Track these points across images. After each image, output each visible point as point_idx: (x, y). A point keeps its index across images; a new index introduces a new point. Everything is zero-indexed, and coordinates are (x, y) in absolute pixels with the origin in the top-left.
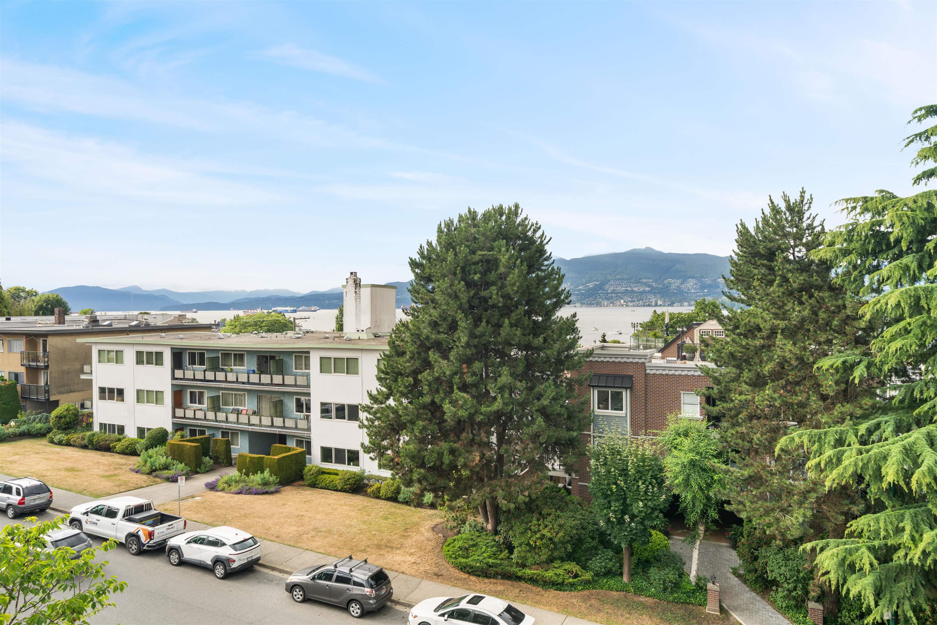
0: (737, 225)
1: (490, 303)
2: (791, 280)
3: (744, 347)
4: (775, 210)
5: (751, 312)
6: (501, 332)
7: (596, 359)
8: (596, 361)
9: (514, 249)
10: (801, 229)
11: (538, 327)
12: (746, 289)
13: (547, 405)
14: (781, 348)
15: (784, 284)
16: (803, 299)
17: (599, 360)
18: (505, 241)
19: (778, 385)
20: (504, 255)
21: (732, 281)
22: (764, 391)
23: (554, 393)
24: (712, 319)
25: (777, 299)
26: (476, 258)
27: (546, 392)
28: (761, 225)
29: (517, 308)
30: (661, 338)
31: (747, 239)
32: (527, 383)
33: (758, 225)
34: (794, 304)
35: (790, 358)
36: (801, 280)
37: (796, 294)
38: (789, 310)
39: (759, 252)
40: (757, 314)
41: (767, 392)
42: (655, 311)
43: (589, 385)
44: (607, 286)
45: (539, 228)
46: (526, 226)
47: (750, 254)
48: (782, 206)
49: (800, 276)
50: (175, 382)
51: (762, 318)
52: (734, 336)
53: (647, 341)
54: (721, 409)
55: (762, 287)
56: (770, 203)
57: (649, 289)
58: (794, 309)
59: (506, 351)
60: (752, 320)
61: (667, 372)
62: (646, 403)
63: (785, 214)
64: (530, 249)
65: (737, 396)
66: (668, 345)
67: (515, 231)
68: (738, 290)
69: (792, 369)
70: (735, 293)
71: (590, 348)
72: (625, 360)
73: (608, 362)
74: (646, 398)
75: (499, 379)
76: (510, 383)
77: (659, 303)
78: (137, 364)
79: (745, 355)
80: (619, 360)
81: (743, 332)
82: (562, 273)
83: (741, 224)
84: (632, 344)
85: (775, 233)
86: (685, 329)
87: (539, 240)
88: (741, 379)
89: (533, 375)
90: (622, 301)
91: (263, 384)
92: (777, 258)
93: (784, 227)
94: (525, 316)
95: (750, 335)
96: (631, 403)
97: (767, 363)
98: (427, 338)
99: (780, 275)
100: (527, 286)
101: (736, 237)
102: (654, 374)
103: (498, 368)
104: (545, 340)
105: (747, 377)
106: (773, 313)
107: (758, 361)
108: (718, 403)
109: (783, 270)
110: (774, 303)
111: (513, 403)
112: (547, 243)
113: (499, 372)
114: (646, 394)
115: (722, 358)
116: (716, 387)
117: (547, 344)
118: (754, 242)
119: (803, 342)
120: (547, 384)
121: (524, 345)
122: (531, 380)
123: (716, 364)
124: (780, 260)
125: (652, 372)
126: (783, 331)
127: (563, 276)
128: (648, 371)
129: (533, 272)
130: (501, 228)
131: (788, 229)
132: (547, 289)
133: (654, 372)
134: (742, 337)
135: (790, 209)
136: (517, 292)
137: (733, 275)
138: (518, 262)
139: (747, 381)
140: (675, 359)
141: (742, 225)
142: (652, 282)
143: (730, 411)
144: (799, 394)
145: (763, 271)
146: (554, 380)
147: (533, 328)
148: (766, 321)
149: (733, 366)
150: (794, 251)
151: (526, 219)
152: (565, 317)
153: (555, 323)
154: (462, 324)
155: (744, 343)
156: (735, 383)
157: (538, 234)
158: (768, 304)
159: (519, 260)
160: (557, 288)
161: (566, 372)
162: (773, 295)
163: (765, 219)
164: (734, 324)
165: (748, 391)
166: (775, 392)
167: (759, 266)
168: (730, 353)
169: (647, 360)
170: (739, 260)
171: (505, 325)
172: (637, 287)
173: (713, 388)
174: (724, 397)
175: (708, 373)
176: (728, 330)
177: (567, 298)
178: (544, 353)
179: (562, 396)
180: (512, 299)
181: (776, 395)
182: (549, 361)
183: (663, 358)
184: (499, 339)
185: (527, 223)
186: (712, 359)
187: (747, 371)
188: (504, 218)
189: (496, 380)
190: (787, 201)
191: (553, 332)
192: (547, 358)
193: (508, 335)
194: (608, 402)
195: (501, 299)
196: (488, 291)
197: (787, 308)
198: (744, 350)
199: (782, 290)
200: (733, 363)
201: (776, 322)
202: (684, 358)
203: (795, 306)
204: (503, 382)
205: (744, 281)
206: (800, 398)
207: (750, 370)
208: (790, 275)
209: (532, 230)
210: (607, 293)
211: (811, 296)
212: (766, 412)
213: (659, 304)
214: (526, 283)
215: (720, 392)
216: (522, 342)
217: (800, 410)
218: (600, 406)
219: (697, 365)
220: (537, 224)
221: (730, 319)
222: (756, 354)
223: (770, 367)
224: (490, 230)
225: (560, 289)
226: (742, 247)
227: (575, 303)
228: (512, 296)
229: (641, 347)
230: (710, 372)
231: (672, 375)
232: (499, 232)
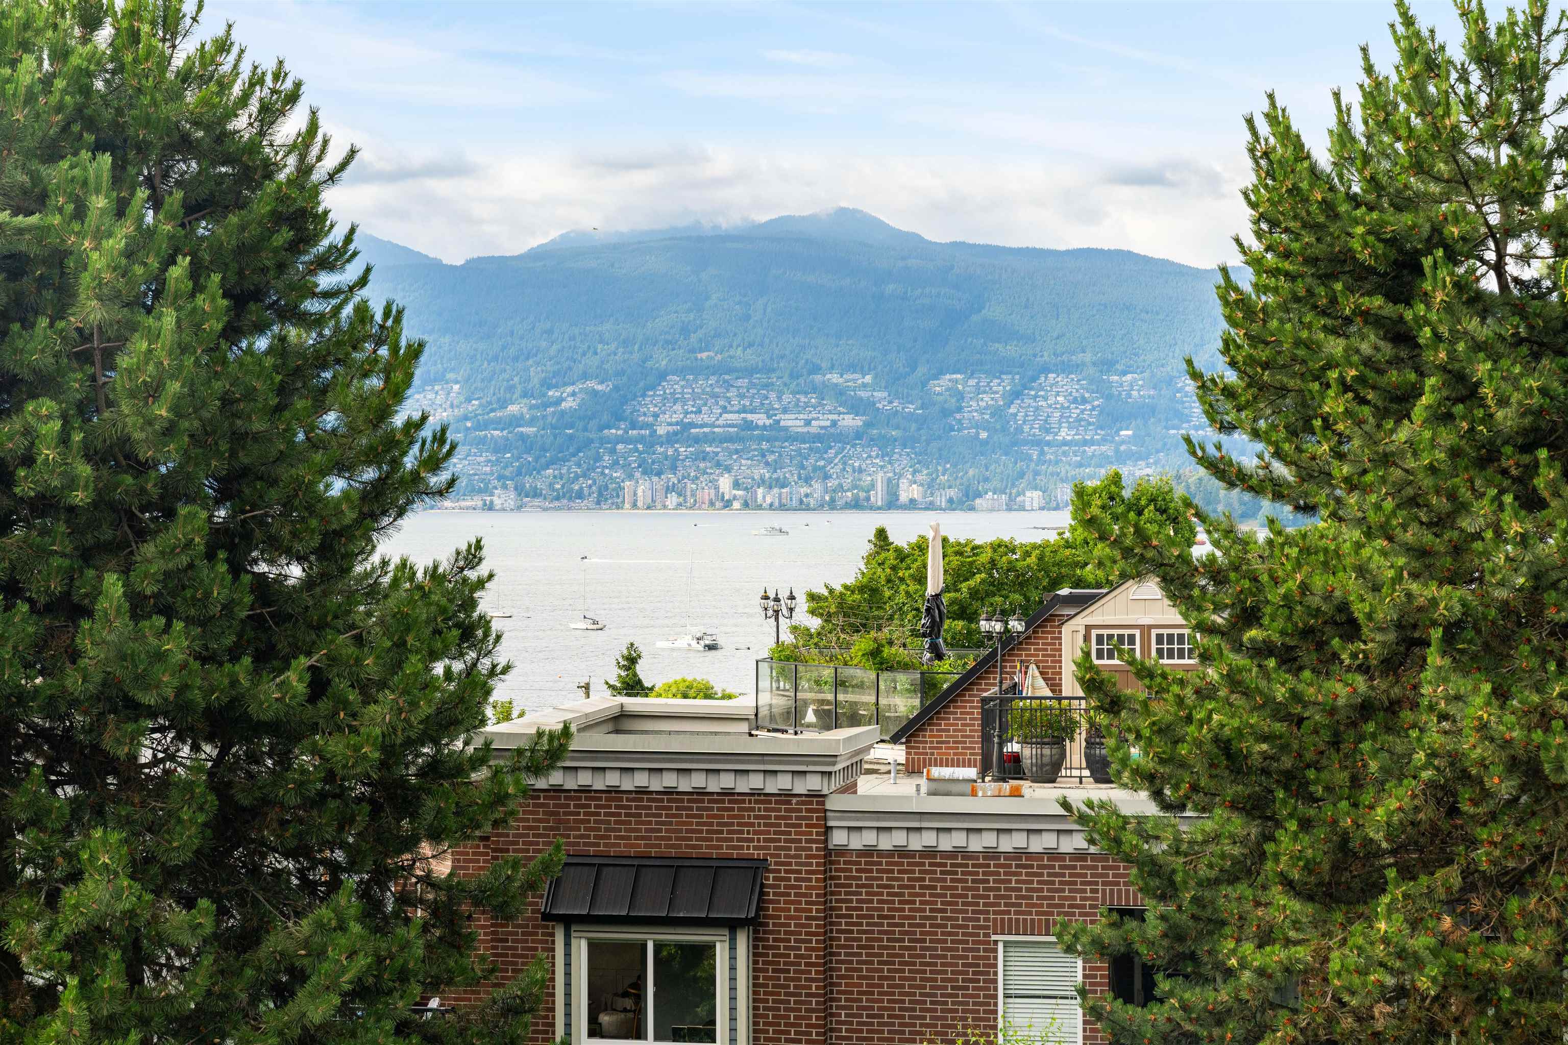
0: (1250, 122)
2: (1486, 391)
3: (1279, 712)
4: (1421, 56)
5: (1313, 539)
6: (84, 643)
7: (584, 779)
8: (585, 790)
9: (156, 203)
10: (1530, 153)
11: (281, 618)
12: (1293, 433)
13: (325, 1027)
14: (1443, 717)
15: (1459, 409)
16: (1539, 483)
17: (599, 784)
18: (106, 159)
19: (1431, 890)
20: (99, 236)
21: (1229, 392)
22: (1370, 921)
23: (362, 961)
24: (1139, 576)
25: (1427, 482)
27: (321, 954)
28: (1358, 128)
29: (170, 514)
30: (905, 667)
31: (1294, 191)
32: (222, 912)
33: (1344, 125)
34: (1501, 507)
35: (1482, 763)
36: (1529, 393)
37: (1510, 459)
38: (1478, 536)
39: (1348, 256)
40: (1337, 554)
41: (1382, 926)
42: (881, 534)
43: (547, 917)
44: (649, 406)
45: (293, 97)
46: (224, 86)
47: (1311, 261)
48: (1453, 38)
49: (1529, 371)
51: (1361, 571)
52: (1239, 660)
53: (839, 684)
54: (1178, 1015)
55: (1360, 423)
56: (1398, 20)
57: (858, 422)
58: (1499, 533)
59: (107, 743)
60: (1318, 582)
61: (928, 839)
62: (828, 999)
63: (1464, 78)
64: (241, 204)
65: (1248, 948)
66: (936, 705)
67: (168, 110)
68: (1256, 434)
69: (1493, 816)
71: (553, 724)
72: (726, 781)
73: (642, 792)
74: (828, 970)
75: (70, 895)
76: (131, 914)
77: (909, 491)
79: (1285, 748)
80: (698, 781)
81: (1276, 638)
82: (409, 334)
83: (1272, 119)
84: (765, 699)
85: (1419, 167)
86: (1016, 625)
87: (292, 160)
88: (1269, 865)
89: (255, 871)
90: (725, 483)
92: (1427, 286)
93: (1457, 139)
94: (210, 556)
95: (1308, 656)
96: (756, 1000)
97: (1381, 785)
99: (1443, 368)
100: (226, 401)
101: (1249, 179)
102: (868, 852)
103: (68, 832)
105: (1295, 858)
106: (1409, 549)
107: (1342, 777)
108: (1164, 985)
109: (1453, 342)
110: (1413, 502)
111: (144, 1022)
112: (332, 177)
113: (70, 856)
114: (828, 953)
115: (1183, 764)
116: (1153, 909)
117: (324, 705)
118: (1328, 206)
119: (1539, 688)
120: (324, 913)
121: (208, 712)
122: (242, 897)
123: (1157, 795)
124: (1439, 297)
125: (857, 842)
126: (1452, 630)
127: (416, 351)
128: (838, 838)
129: (260, 328)
130: (87, 91)
131: (1477, 151)
132: (331, 419)
133: (869, 839)
134: (1272, 663)
135: (1485, 53)
136: (169, 431)
137: (1233, 364)
138: (176, 272)
139: (1296, 875)
140: (971, 773)
141: (1276, 119)
142: (874, 387)
143: (1220, 1023)
144: (1520, 934)
145: (1365, 348)
146: (364, 892)
147: (256, 621)
148: (1376, 588)
149: (1233, 806)
150: (1501, 255)
151: (223, 46)
152: (421, 564)
153: (373, 592)
155: (1280, 693)
156: (1242, 888)
157: (286, 129)
158: (1389, 504)
159: (184, 262)
160: (384, 413)
161: (426, 848)
162: (1411, 464)
163: (1375, 96)
164: (1239, 600)
165: (1296, 925)
166: (1415, 924)
167: (1348, 321)
168: (1216, 740)
169: (836, 783)
170: (1259, 288)
171: (102, 604)
172: (799, 408)
173: (1138, 915)
174: (1192, 957)
175: (1117, 841)
176: (1210, 630)
177: (434, 463)
178: (315, 751)
179: (403, 976)
180: (142, 468)
181: (1421, 942)
182: (341, 794)
183: (911, 769)
184: (73, 682)
185: (226, 68)
186: (1137, 772)
187: (1293, 826)
188: (104, 35)
189: (53, 900)
191: (359, 640)
192: (330, 777)
193: (123, 657)
194: (640, 998)
195: (84, 470)
196: (16, 424)
197: (1468, 524)
198: (1279, 727)
199: (1447, 437)
200: (1232, 790)
202: (1012, 768)
203: (1506, 516)
204: (92, 909)
205: (1283, 391)
206: (1525, 952)
207: (1306, 825)
208: (1483, 368)
209: (254, 106)
210: (652, 441)
212: (1379, 1025)
213: (904, 497)
214: (218, 386)
215: (1175, 934)
216: (196, 695)
217: (1523, 1005)
218: (605, 1019)
219: (1065, 805)
220: (278, 75)
221: (1217, 575)
222: (1336, 743)
223: (1394, 804)
224: (30, 98)
225: (398, 420)
226: (1274, 224)
227: (486, 490)
228: (146, 453)
229: (810, 717)
230: (1129, 838)
231: (890, 854)
232: (79, 109)
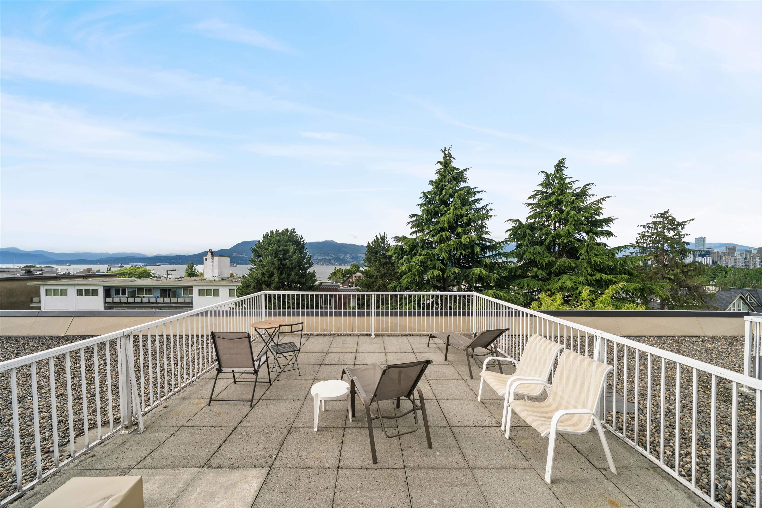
1: (286, 266)
4: (377, 238)
7: (322, 287)
9: (294, 246)
10: (384, 245)
11: (303, 275)
12: (369, 263)
15: (380, 262)
16: (385, 267)
18: (291, 243)
20: (291, 248)
21: (365, 258)
25: (378, 267)
26: (280, 249)
28: (373, 243)
30: (342, 279)
31: (370, 247)
34: (382, 268)
36: (384, 261)
37: (383, 265)
39: (373, 252)
40: (372, 271)
47: (370, 252)
48: (379, 237)
49: (384, 259)
50: (106, 305)
51: (374, 272)
53: (336, 279)
55: (374, 263)
56: (376, 236)
57: (332, 258)
58: (382, 270)
60: (371, 273)
63: (380, 240)
64: (299, 246)
66: (344, 281)
67: (294, 239)
70: (366, 264)
71: (320, 282)
72: (331, 287)
73: (326, 288)
78: (78, 295)
80: (329, 287)
85: (377, 246)
86: (350, 275)
91: (165, 303)
93: (379, 244)
98: (261, 280)
99: (379, 259)
100: (299, 260)
104: (306, 280)
106: (377, 271)
118: (372, 248)
124: (379, 254)
129: (301, 255)
130: (289, 237)
131: (381, 245)
132: (306, 261)
135: (381, 238)
136: (296, 262)
140: (347, 286)
141: (368, 242)
142: (333, 255)
145: (374, 258)
150: (382, 252)
151: (298, 234)
152: (311, 271)
154: (276, 274)
157: (302, 240)
158: (376, 268)
159: (296, 250)
162: (377, 265)
163: (374, 241)
164: (366, 274)
167: (373, 256)
169: (339, 287)
172: (327, 257)
176: (364, 276)
177: (310, 263)
180: (294, 265)
185: (298, 236)
188: (289, 234)
190: (380, 236)
195: (290, 265)
196: (285, 262)
197: (380, 269)
199: (379, 264)
201: (378, 274)
202: (350, 286)
205: (369, 260)
208: (381, 259)
209: (300, 239)
211: (387, 266)
220: (301, 237)
224: (285, 238)
226: (368, 249)
229: (335, 282)
232: (288, 239)
